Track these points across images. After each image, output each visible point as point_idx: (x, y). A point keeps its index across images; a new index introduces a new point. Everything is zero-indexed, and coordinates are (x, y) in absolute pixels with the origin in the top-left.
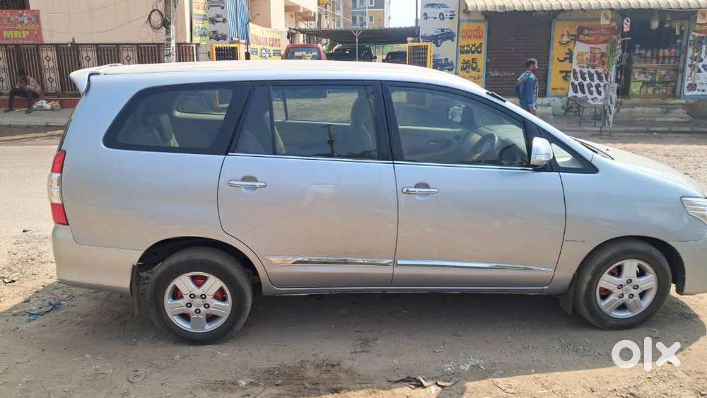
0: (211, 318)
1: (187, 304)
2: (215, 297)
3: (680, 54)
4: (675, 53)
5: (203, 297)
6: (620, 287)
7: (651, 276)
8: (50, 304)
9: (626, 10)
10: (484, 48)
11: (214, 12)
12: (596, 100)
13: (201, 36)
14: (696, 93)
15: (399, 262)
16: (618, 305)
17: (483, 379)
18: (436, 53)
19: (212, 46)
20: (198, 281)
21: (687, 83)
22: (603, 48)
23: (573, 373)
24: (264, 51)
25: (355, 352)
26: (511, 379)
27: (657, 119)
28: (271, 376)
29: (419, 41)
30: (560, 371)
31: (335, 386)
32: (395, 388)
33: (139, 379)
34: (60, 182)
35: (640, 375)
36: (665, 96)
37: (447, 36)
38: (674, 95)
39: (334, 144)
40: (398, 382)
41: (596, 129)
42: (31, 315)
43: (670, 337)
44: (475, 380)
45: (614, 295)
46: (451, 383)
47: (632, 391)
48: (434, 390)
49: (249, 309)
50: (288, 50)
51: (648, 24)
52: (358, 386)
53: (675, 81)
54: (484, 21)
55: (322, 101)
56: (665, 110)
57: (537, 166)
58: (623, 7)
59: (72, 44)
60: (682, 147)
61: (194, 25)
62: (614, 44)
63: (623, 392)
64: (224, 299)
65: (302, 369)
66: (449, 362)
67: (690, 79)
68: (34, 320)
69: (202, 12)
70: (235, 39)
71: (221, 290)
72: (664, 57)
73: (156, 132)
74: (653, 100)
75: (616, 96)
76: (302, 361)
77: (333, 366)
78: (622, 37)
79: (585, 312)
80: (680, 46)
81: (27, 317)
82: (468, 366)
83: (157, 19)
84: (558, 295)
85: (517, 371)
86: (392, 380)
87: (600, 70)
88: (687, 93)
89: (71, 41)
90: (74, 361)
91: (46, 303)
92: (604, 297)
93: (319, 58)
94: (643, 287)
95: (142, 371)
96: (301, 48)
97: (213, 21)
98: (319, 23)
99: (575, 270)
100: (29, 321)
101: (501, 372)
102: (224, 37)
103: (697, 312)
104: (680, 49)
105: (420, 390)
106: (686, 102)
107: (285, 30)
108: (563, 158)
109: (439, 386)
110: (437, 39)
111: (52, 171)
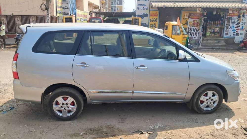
0: (69, 112)
1: (61, 107)
2: (71, 104)
3: (223, 23)
4: (221, 22)
5: (67, 104)
6: (207, 100)
7: (217, 96)
8: (10, 108)
9: (205, 8)
10: (158, 20)
11: (64, 5)
12: (196, 38)
13: (60, 13)
14: (228, 36)
15: (134, 92)
16: (206, 106)
17: (163, 131)
18: (142, 21)
19: (63, 17)
20: (65, 99)
21: (225, 33)
22: (197, 20)
23: (193, 128)
24: (81, 19)
25: (119, 123)
26: (172, 131)
27: (215, 45)
28: (91, 131)
29: (136, 17)
30: (188, 128)
31: (113, 134)
32: (134, 134)
33: (45, 133)
34: (16, 64)
35: (214, 129)
36: (217, 37)
37: (146, 15)
38: (221, 36)
39: (108, 52)
40: (135, 132)
41: (196, 48)
42: (3, 111)
43: (223, 116)
44: (160, 131)
45: (205, 103)
46: (153, 132)
47: (212, 134)
48: (147, 135)
49: (82, 109)
50: (90, 19)
51: (212, 13)
52: (121, 134)
53: (221, 32)
54: (158, 11)
55: (102, 37)
56: (218, 41)
57: (181, 60)
58: (204, 7)
59: (12, 15)
60: (224, 54)
61: (57, 10)
62: (201, 19)
63: (209, 134)
64: (74, 105)
65: (102, 129)
66: (151, 125)
67: (226, 31)
68: (5, 113)
69: (60, 5)
70: (71, 15)
71: (73, 102)
72: (217, 24)
73: (49, 47)
74: (214, 38)
75: (202, 37)
76: (101, 126)
77: (112, 127)
78: (204, 17)
79: (196, 109)
80: (223, 20)
81: (2, 112)
82: (158, 127)
83: (43, 7)
84: (187, 103)
85: (174, 128)
86: (133, 132)
87: (197, 28)
88: (225, 36)
89: (12, 14)
90: (21, 127)
91: (9, 107)
92: (202, 103)
93: (101, 22)
94: (214, 100)
95: (46, 130)
96: (94, 18)
97: (64, 8)
98: (100, 10)
99: (193, 94)
100: (3, 113)
101: (169, 129)
102: (68, 14)
103: (231, 108)
104: (223, 21)
105: (142, 135)
106: (225, 39)
107: (88, 12)
108: (189, 57)
109: (149, 133)
110: (142, 16)
111: (13, 60)
